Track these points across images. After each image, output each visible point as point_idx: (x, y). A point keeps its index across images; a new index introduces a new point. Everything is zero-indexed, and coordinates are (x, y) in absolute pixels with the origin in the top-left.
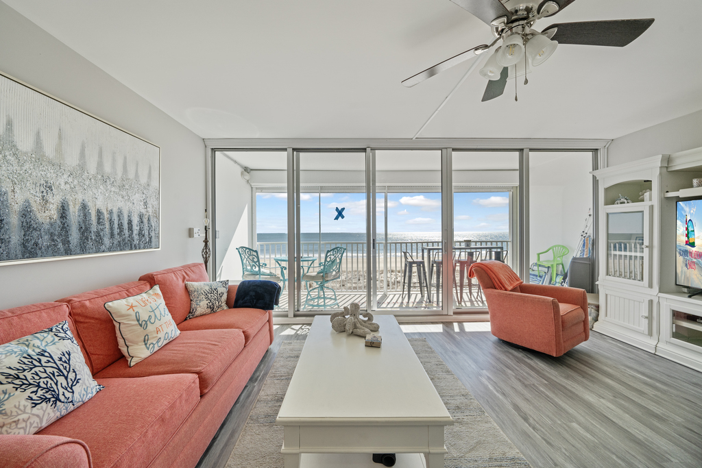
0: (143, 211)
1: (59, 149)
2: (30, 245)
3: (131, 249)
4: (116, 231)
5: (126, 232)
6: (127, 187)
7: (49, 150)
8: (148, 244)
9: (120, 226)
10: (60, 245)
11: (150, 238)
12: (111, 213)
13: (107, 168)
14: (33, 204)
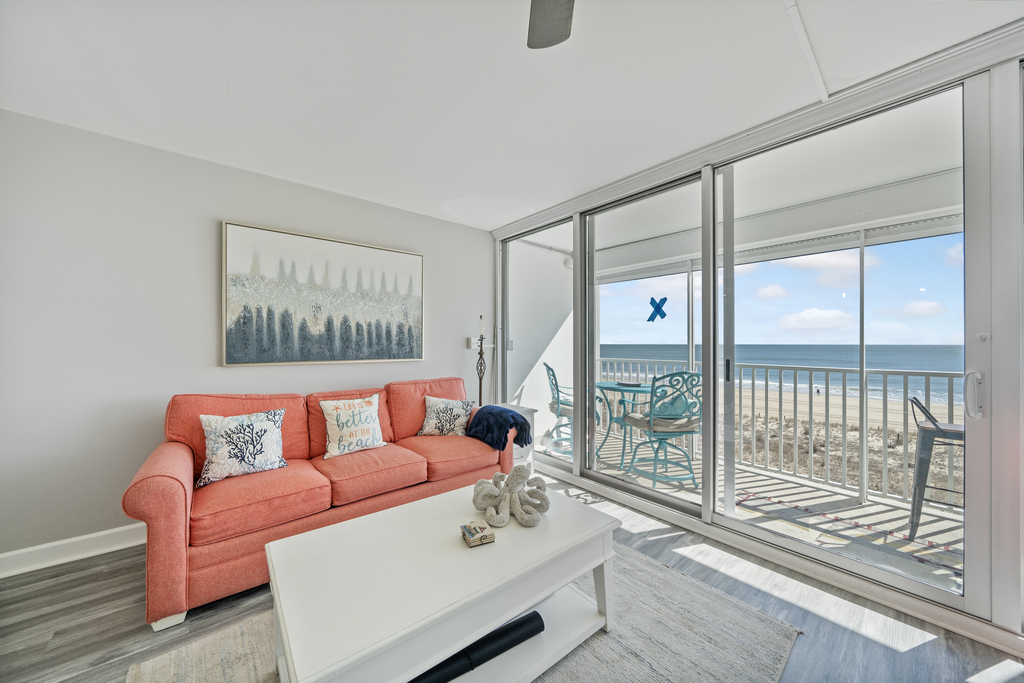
0: (404, 322)
1: (326, 276)
2: (305, 351)
3: (390, 358)
4: (374, 340)
5: (384, 341)
6: (385, 300)
7: (319, 280)
8: (410, 354)
9: (379, 336)
10: (326, 352)
11: (411, 348)
12: (369, 325)
13: (366, 286)
14: (308, 321)
